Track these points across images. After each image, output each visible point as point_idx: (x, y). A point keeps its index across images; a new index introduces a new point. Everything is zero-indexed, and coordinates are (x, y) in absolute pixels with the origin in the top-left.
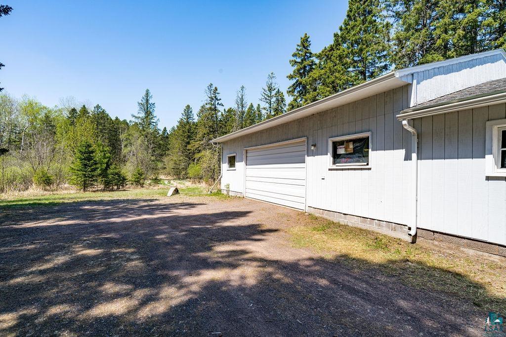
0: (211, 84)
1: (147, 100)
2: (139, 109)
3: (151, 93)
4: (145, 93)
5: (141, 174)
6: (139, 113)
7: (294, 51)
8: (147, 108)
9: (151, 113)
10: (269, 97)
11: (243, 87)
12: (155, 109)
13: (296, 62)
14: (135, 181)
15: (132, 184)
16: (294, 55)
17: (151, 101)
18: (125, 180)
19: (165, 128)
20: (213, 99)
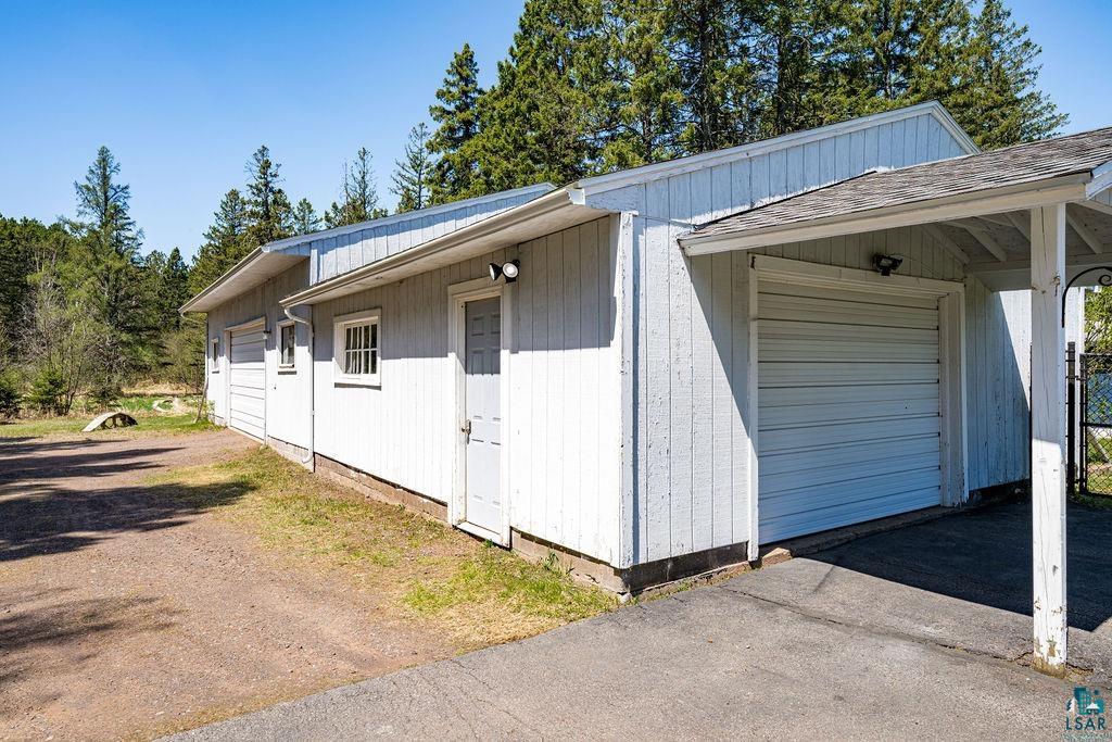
0: (265, 148)
1: (105, 178)
2: (80, 202)
3: (116, 157)
4: (96, 157)
5: (56, 384)
6: (80, 213)
7: (442, 86)
8: (106, 196)
9: (118, 210)
10: (414, 184)
11: (364, 153)
12: (129, 202)
13: (444, 111)
14: (42, 402)
15: (32, 407)
16: (440, 95)
17: (115, 180)
18: (13, 398)
19: (177, 250)
20: (260, 190)
